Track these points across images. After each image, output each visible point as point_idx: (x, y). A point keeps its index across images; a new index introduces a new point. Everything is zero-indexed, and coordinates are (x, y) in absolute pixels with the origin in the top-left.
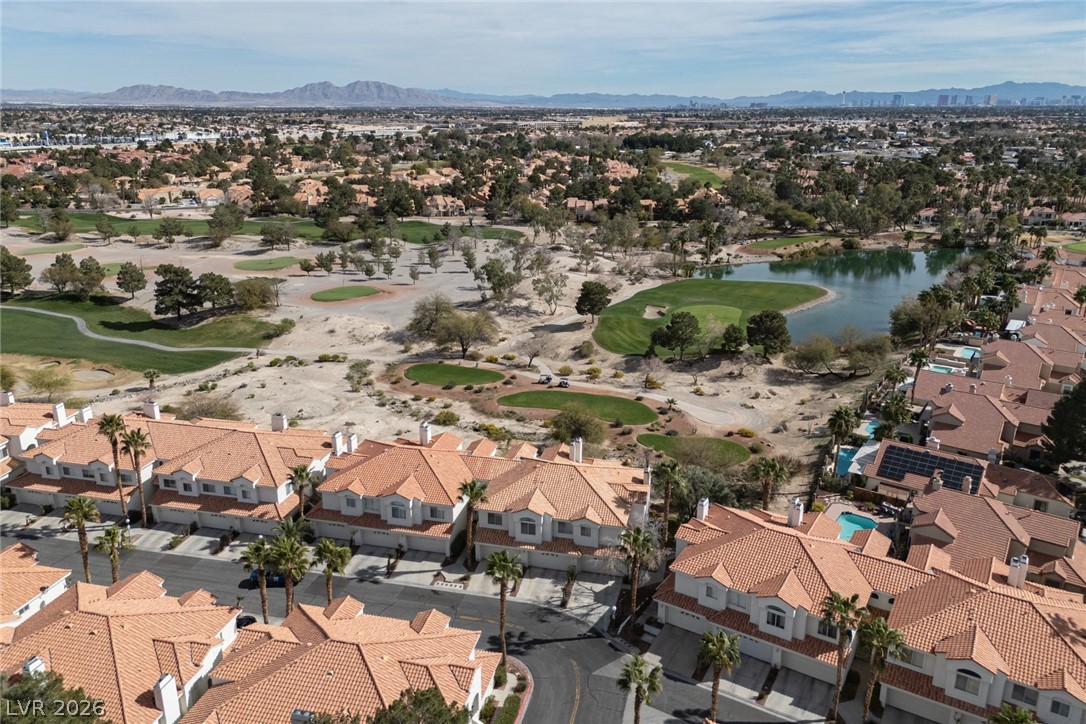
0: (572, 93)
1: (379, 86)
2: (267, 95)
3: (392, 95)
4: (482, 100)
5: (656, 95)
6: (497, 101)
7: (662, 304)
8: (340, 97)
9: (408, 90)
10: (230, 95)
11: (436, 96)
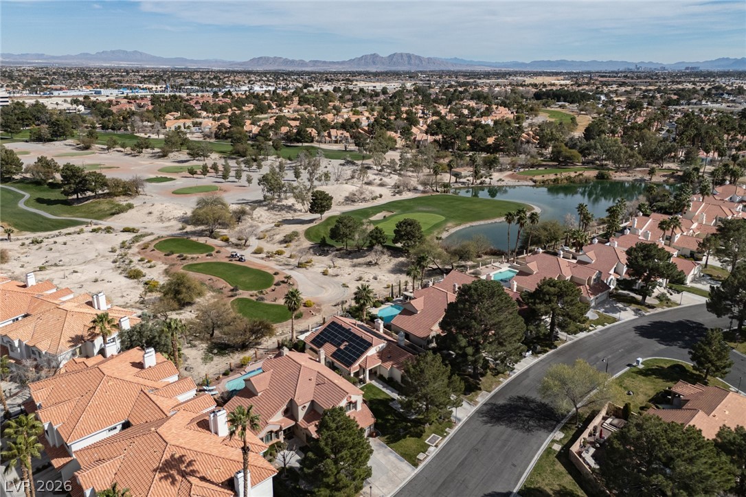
0: (546, 59)
1: (409, 56)
2: (338, 63)
3: (417, 62)
4: (479, 65)
5: (611, 61)
6: (490, 66)
7: (392, 210)
8: (383, 64)
9: (428, 59)
10: (315, 62)
11: (447, 63)
